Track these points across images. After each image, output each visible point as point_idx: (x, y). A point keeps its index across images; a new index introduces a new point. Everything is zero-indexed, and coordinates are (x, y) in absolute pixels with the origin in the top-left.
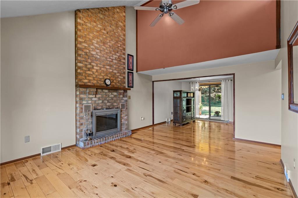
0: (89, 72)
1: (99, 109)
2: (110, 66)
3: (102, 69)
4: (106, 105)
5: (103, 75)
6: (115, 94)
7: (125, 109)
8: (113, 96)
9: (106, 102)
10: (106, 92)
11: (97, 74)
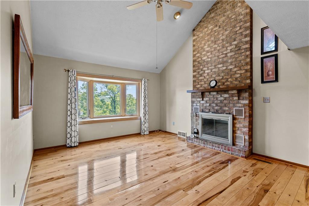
0: (201, 78)
1: (206, 112)
2: (223, 63)
3: (214, 70)
4: (214, 109)
5: (215, 76)
6: (226, 96)
7: (243, 117)
8: (222, 98)
9: (214, 105)
10: (214, 95)
11: (208, 77)
